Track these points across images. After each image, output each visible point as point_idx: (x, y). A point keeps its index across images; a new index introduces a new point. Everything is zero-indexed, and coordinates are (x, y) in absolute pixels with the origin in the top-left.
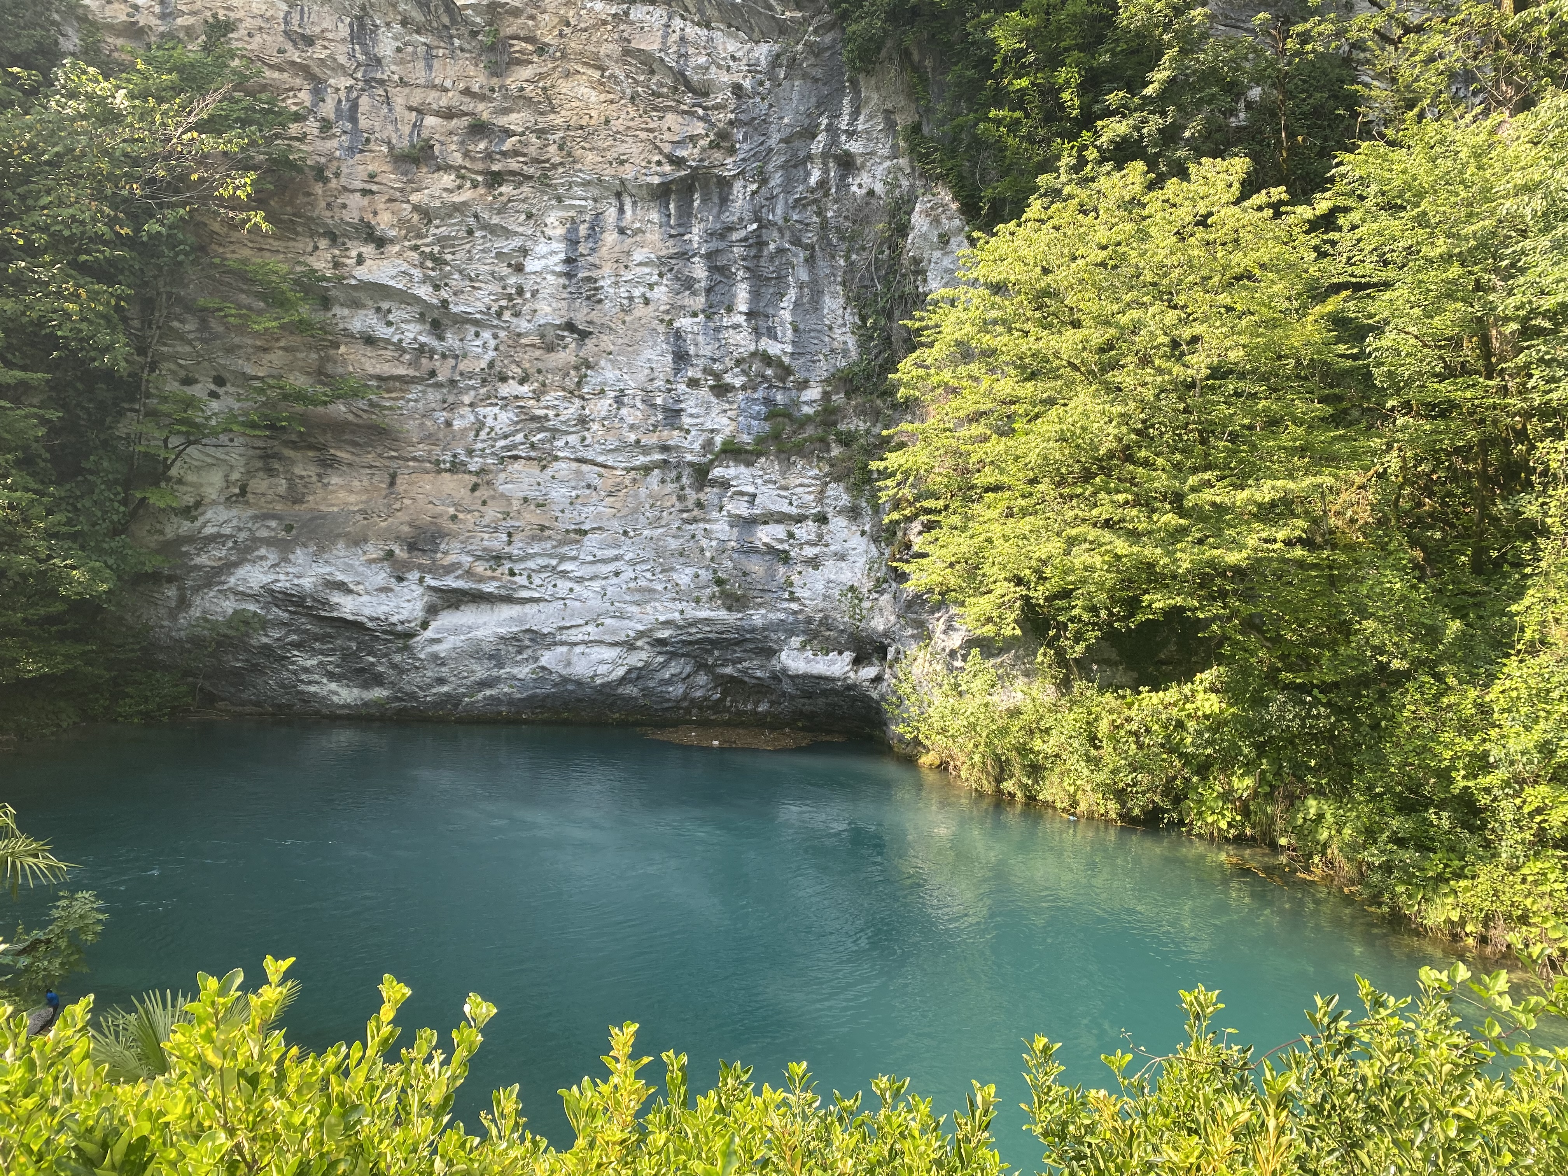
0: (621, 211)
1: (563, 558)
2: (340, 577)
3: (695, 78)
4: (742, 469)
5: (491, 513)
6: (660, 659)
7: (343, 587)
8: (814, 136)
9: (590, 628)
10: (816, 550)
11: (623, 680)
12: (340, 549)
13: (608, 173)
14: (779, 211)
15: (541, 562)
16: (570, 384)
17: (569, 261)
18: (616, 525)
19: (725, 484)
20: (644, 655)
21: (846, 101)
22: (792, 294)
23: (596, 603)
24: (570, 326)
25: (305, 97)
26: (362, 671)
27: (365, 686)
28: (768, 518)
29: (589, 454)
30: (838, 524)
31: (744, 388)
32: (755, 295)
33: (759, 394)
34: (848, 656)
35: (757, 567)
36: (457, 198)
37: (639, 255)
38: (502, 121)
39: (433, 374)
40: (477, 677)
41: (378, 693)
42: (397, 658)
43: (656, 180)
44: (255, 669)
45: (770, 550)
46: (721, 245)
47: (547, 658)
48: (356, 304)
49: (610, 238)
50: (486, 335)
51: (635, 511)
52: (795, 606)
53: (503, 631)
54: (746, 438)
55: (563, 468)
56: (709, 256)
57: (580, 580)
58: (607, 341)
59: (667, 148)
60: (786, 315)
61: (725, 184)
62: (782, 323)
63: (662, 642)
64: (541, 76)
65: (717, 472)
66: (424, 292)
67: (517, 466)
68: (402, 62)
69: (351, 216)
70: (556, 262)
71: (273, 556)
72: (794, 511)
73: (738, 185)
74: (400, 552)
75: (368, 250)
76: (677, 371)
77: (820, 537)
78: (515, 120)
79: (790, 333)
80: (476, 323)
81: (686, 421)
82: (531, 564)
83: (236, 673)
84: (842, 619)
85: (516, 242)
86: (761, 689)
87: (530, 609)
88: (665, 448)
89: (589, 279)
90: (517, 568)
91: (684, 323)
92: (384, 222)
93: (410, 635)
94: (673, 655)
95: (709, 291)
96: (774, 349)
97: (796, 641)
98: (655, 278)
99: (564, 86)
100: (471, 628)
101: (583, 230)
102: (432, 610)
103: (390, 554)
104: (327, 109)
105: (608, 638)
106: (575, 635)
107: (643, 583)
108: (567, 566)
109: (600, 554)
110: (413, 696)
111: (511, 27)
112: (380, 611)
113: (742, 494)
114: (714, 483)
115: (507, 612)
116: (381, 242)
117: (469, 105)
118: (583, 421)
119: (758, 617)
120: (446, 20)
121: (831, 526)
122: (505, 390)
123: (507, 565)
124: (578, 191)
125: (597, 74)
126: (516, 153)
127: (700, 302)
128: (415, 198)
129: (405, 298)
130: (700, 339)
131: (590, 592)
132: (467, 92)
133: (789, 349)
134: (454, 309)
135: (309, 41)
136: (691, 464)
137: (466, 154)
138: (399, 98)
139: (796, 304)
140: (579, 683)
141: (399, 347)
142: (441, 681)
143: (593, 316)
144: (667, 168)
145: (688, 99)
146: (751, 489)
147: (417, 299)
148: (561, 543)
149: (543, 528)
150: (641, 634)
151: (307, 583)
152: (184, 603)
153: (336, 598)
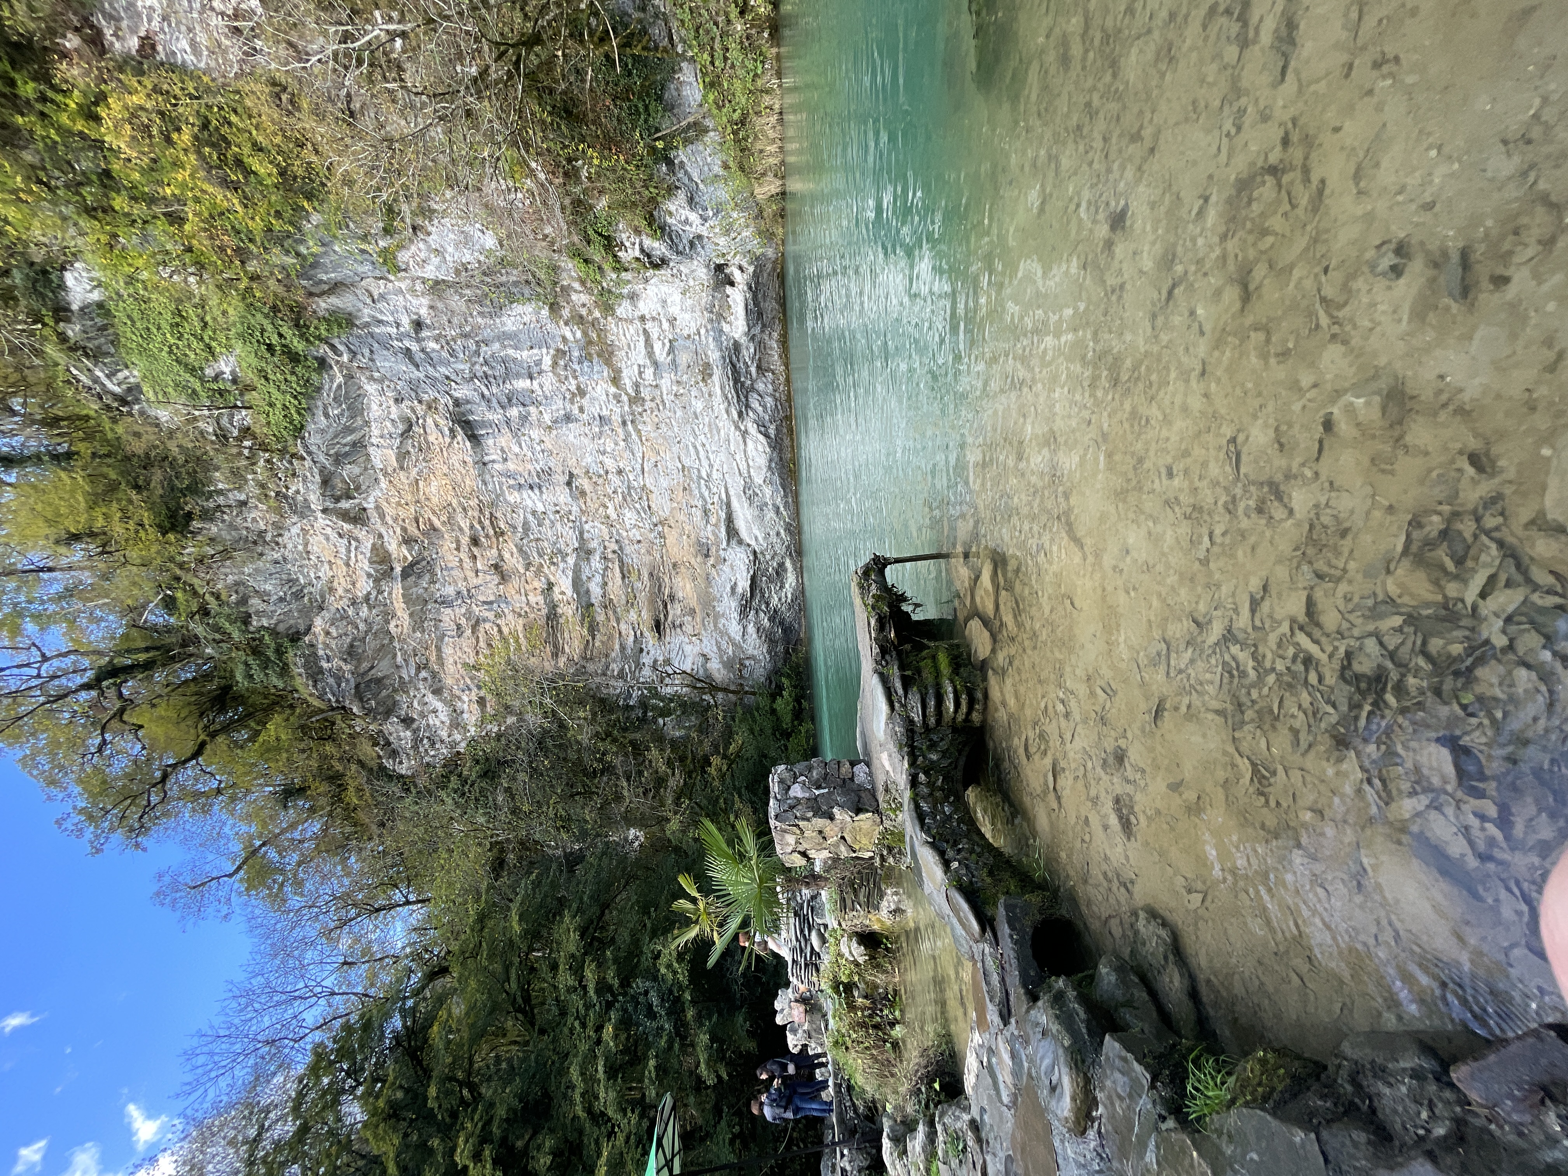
0: (493, 461)
1: (700, 477)
2: (728, 589)
3: (401, 427)
4: (624, 375)
5: (682, 517)
6: (751, 413)
7: (733, 589)
8: (408, 349)
9: (737, 457)
10: (664, 321)
11: (767, 436)
12: (714, 591)
13: (474, 472)
14: (462, 367)
15: (704, 488)
16: (600, 481)
17: (531, 487)
18: (675, 449)
19: (637, 385)
20: (750, 425)
21: (377, 330)
22: (511, 352)
23: (722, 456)
24: (569, 484)
25: (488, 626)
26: (777, 573)
27: (785, 570)
28: (650, 354)
29: (638, 467)
30: (645, 307)
31: (576, 378)
32: (518, 376)
33: (576, 366)
34: (729, 290)
35: (684, 358)
36: (515, 550)
37: (517, 449)
38: (467, 530)
39: (614, 552)
40: (774, 516)
41: (788, 564)
42: (768, 557)
43: (468, 444)
44: (782, 623)
45: (671, 350)
46: (494, 400)
47: (758, 480)
48: (588, 591)
49: (511, 466)
50: (587, 527)
51: (665, 438)
52: (703, 331)
53: (746, 505)
54: (605, 374)
55: (649, 482)
56: (503, 407)
57: (711, 466)
58: (572, 462)
59: (448, 440)
60: (525, 354)
61: (457, 403)
62: (531, 357)
63: (740, 414)
64: (434, 513)
65: (630, 391)
66: (571, 560)
67: (653, 506)
68: (455, 582)
69: (540, 599)
70: (535, 495)
71: (723, 621)
72: (642, 339)
73: (456, 394)
74: (712, 561)
75: (556, 589)
76: (577, 420)
77: (654, 319)
78: (465, 524)
79: (535, 351)
80: (581, 533)
81: (605, 413)
82: (706, 494)
83: (784, 631)
84: (705, 298)
85: (530, 518)
86: (761, 347)
87: (732, 492)
88: (624, 423)
89: (538, 476)
90: (710, 501)
91: (547, 418)
92: (539, 584)
93: (755, 553)
94: (747, 406)
95: (524, 405)
96: (547, 361)
97: (726, 328)
98: (526, 438)
99: (435, 500)
100: (747, 522)
101: (512, 482)
102: (740, 542)
103: (713, 566)
104: (490, 615)
105: (742, 447)
106: (743, 466)
107: (706, 429)
108: (704, 475)
109: (694, 457)
110: (788, 547)
111: (413, 530)
112: (744, 568)
113: (640, 373)
114: (638, 392)
115: (735, 504)
116: (550, 586)
117: (464, 547)
118: (620, 472)
119: (714, 356)
120: (424, 563)
121: (646, 312)
122: (614, 516)
123: (709, 506)
124: (490, 487)
125: (421, 483)
126: (480, 522)
127: (532, 409)
128: (522, 571)
129: (577, 571)
130: (554, 408)
131: (718, 460)
132: (458, 549)
133: (544, 350)
134: (577, 545)
135: (459, 626)
136: (630, 407)
137: (491, 547)
138: (475, 581)
139: (516, 348)
140: (771, 461)
141: (606, 569)
142: (778, 534)
143: (559, 471)
144: (459, 438)
145: (415, 428)
146: (636, 368)
147: (576, 565)
148: (691, 479)
149: (685, 489)
150: (737, 428)
151: (734, 604)
152: (752, 657)
153: (740, 590)
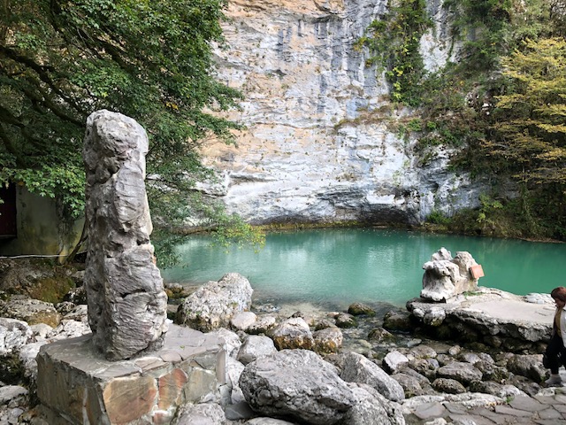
0: (299, 27)
1: (284, 163)
4: (352, 128)
5: (254, 146)
6: (318, 201)
9: (294, 190)
10: (382, 159)
11: (306, 210)
15: (276, 165)
16: (280, 93)
17: (279, 44)
18: (303, 150)
19: (344, 135)
20: (313, 200)
23: (296, 181)
24: (278, 71)
28: (363, 147)
29: (291, 123)
31: (347, 98)
32: (349, 63)
33: (354, 100)
34: (393, 196)
35: (358, 165)
37: (306, 45)
40: (249, 211)
42: (217, 205)
43: (318, 17)
45: (362, 159)
46: (339, 44)
47: (278, 202)
49: (295, 37)
50: (241, 72)
51: (309, 145)
52: (373, 179)
53: (260, 192)
54: (350, 117)
55: (280, 128)
56: (334, 47)
57: (289, 172)
58: (293, 78)
59: (321, 5)
60: (362, 72)
61: (340, 20)
62: (360, 75)
63: (320, 195)
65: (341, 129)
67: (261, 127)
70: (273, 45)
72: (373, 144)
73: (344, 22)
74: (218, 162)
76: (322, 91)
77: (384, 153)
79: (364, 79)
80: (238, 67)
81: (325, 110)
82: (271, 166)
84: (391, 183)
85: (257, 35)
86: (353, 210)
87: (271, 184)
88: (319, 121)
89: (287, 52)
90: (265, 167)
91: (324, 72)
93: (223, 195)
94: (323, 200)
95: (332, 60)
96: (358, 84)
97: (371, 192)
98: (312, 54)
100: (247, 192)
101: (285, 33)
103: (214, 162)
106: (288, 193)
107: (314, 172)
108: (284, 166)
109: (297, 162)
112: (211, 186)
113: (350, 138)
114: (340, 134)
115: (260, 185)
118: (287, 109)
119: (360, 184)
121: (387, 150)
122: (253, 95)
123: (261, 166)
124: (282, 17)
127: (328, 65)
130: (330, 79)
131: (293, 176)
133: (363, 84)
134: (229, 60)
136: (329, 127)
139: (365, 68)
140: (290, 211)
142: (235, 214)
143: (287, 67)
144: (320, 12)
146: (355, 136)
148: (283, 158)
149: (276, 152)
150: (313, 192)
